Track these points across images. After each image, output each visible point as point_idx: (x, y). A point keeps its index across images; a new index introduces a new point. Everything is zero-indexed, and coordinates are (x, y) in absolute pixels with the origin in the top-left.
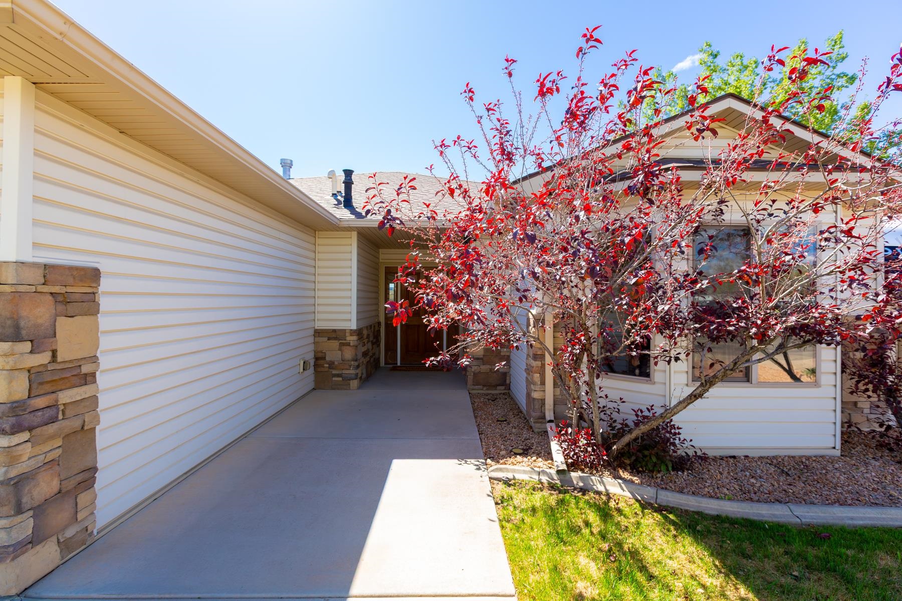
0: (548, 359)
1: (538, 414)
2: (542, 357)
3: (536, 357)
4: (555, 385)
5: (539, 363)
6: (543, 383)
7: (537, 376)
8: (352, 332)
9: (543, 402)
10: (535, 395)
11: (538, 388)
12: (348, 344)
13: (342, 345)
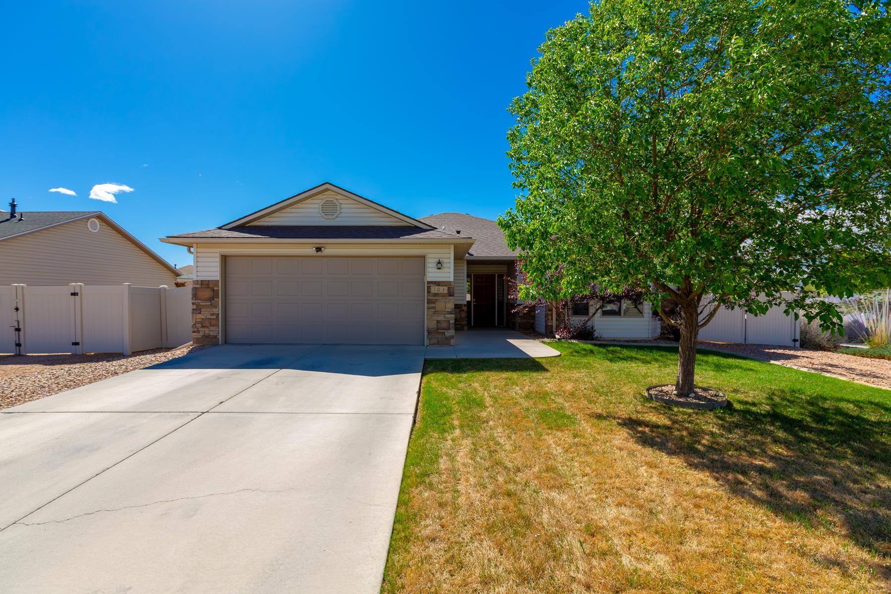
0: (554, 310)
1: (550, 331)
2: (552, 310)
3: (549, 310)
4: (557, 320)
5: (550, 312)
6: (552, 319)
7: (550, 317)
8: (465, 305)
9: (552, 326)
10: (549, 324)
11: (550, 321)
12: (463, 311)
13: (460, 311)
